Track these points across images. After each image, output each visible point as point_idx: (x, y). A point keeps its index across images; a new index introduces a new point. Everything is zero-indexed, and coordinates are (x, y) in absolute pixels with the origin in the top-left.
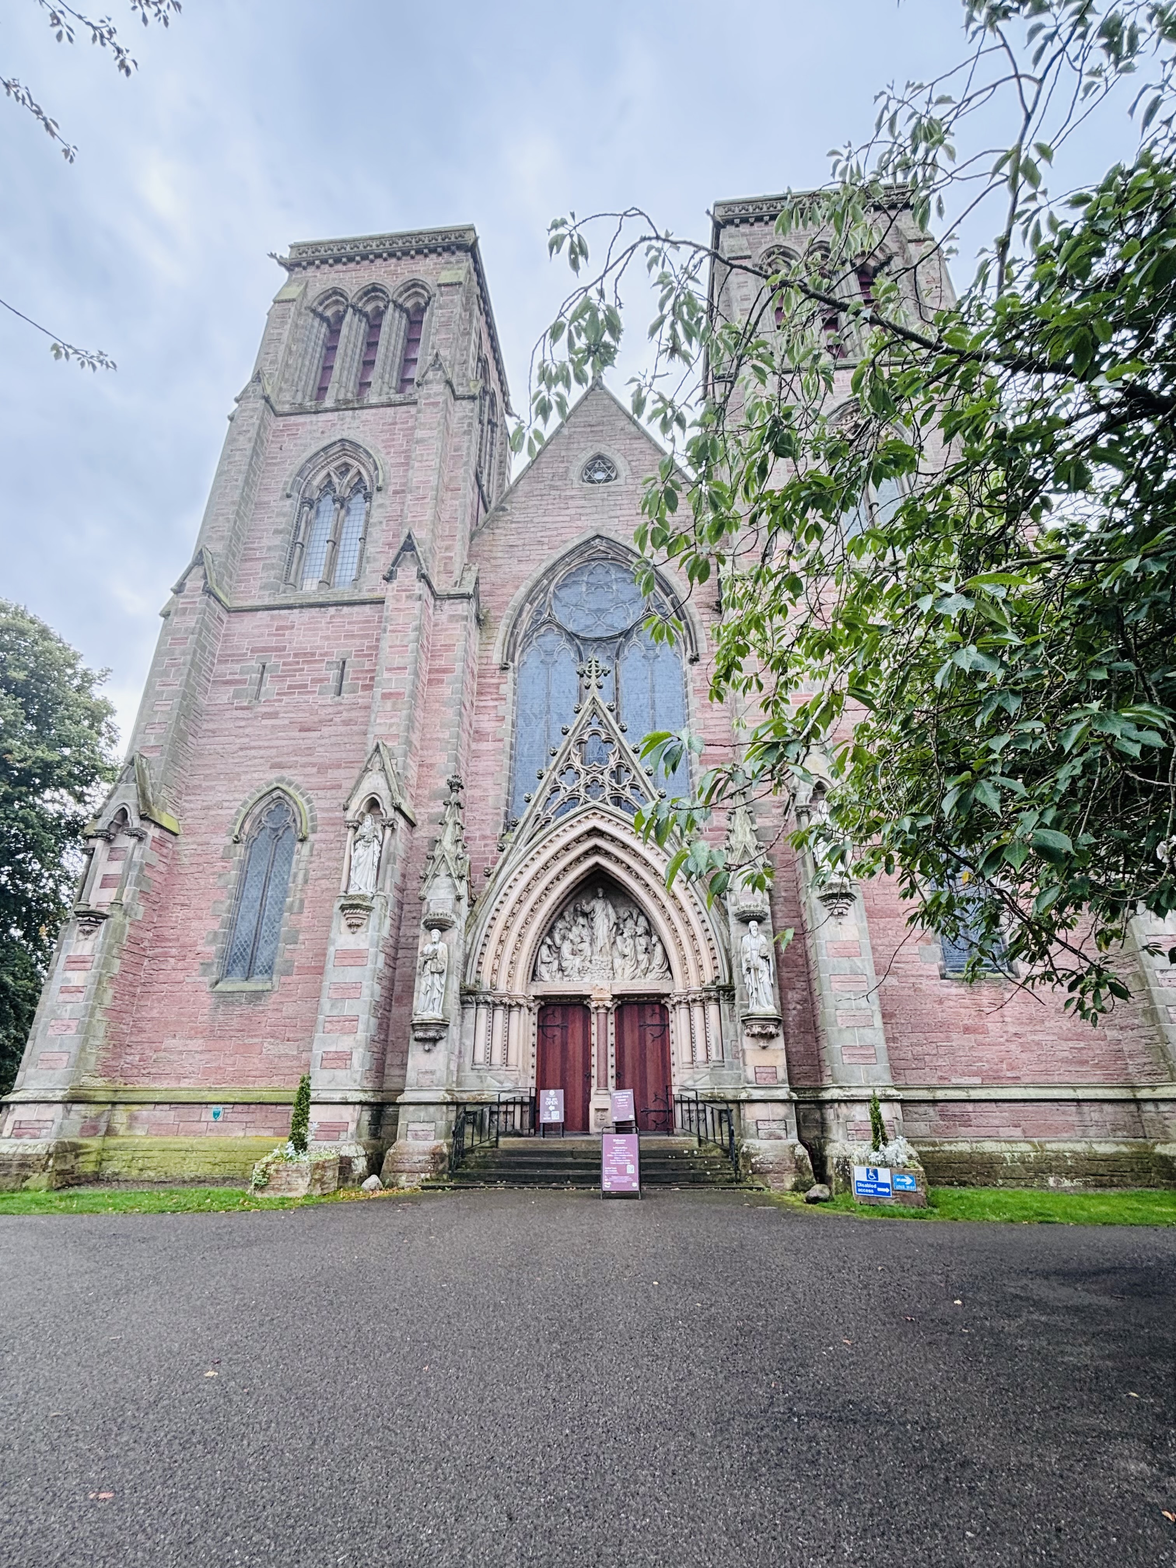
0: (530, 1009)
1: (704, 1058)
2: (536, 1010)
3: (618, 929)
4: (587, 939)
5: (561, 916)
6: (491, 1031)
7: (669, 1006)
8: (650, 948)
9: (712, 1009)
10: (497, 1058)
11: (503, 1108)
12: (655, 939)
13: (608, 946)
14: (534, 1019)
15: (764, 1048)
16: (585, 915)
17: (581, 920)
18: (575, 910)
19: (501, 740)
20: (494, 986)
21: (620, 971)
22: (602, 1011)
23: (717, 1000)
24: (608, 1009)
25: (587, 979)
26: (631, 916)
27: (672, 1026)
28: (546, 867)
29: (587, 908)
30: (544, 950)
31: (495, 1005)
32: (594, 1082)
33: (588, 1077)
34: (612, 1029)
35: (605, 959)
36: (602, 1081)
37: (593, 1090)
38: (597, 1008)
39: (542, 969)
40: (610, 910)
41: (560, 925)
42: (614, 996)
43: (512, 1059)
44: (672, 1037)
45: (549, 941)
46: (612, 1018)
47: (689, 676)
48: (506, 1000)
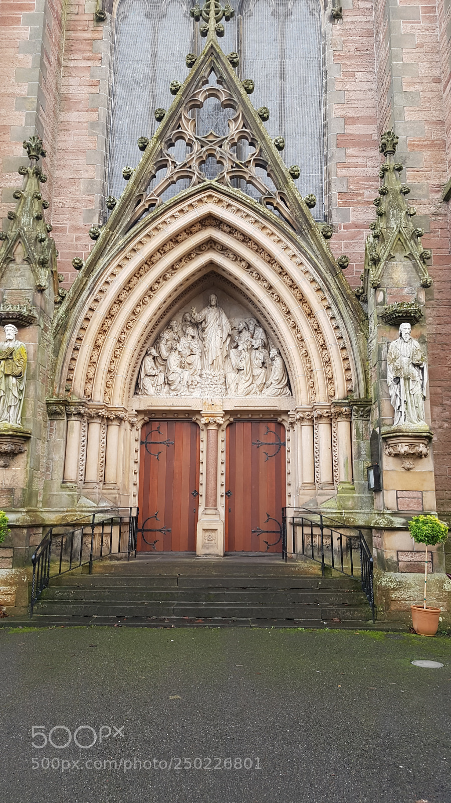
0: (132, 425)
1: (330, 480)
2: (139, 426)
3: (232, 341)
4: (198, 352)
5: (168, 325)
6: (85, 446)
7: (286, 425)
8: (268, 362)
9: (342, 426)
10: (93, 474)
11: (98, 530)
12: (273, 352)
13: (220, 359)
14: (137, 434)
15: (409, 469)
16: (196, 325)
17: (191, 331)
18: (185, 320)
19: (96, 110)
20: (90, 397)
21: (233, 387)
22: (213, 427)
23: (349, 416)
24: (219, 425)
25: (197, 393)
26: (247, 328)
27: (288, 445)
28: (149, 262)
29: (198, 317)
30: (149, 361)
31: (91, 417)
32: (202, 501)
33: (196, 495)
34: (222, 446)
35: (217, 373)
36: (211, 500)
37: (201, 510)
38: (206, 425)
39: (147, 382)
40: (225, 320)
41: (167, 335)
42: (227, 412)
43: (111, 475)
44: (288, 456)
45: (154, 352)
46: (222, 435)
47: (328, 38)
48: (102, 412)
